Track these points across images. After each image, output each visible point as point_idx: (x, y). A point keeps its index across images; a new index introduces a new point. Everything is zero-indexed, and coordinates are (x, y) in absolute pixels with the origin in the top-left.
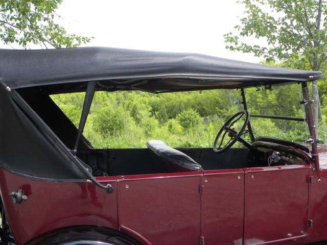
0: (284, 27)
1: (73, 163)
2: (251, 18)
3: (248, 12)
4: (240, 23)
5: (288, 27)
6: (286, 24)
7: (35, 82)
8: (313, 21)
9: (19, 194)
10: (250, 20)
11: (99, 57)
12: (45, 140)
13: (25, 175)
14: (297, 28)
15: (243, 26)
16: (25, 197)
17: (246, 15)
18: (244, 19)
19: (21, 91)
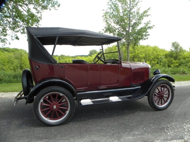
0: (119, 31)
1: (52, 59)
2: (108, 27)
3: (107, 25)
4: (104, 28)
5: (120, 31)
6: (119, 30)
7: (42, 36)
8: (127, 29)
9: (37, 67)
10: (107, 28)
11: (60, 30)
12: (44, 51)
13: (38, 62)
14: (122, 31)
15: (105, 29)
16: (38, 68)
17: (106, 26)
18: (105, 27)
19: (38, 38)
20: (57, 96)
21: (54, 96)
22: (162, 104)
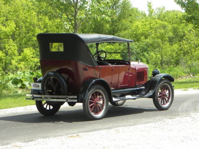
21: (96, 93)
22: (164, 104)
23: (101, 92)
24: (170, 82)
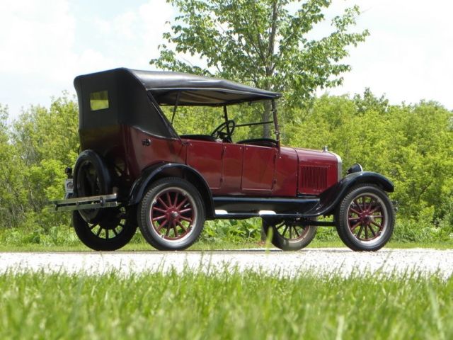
20: (177, 195)
21: (173, 194)
22: (367, 239)
23: (185, 193)
24: (382, 193)
